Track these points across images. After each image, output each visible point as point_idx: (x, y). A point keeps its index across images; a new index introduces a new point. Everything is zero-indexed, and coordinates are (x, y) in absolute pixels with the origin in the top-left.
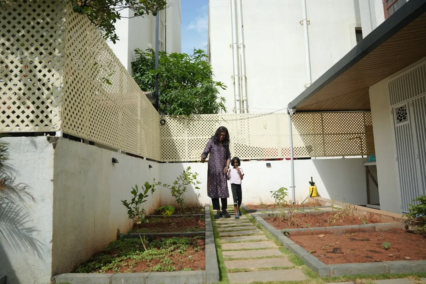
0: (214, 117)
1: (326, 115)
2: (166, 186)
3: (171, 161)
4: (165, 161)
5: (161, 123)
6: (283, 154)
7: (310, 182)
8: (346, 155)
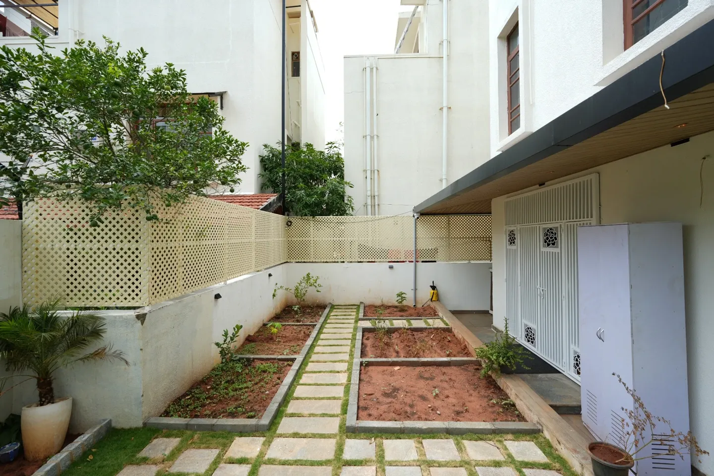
0: (342, 219)
1: (454, 219)
2: (288, 290)
3: (297, 261)
4: (291, 261)
5: (287, 224)
6: (406, 257)
7: (431, 286)
8: (472, 260)
